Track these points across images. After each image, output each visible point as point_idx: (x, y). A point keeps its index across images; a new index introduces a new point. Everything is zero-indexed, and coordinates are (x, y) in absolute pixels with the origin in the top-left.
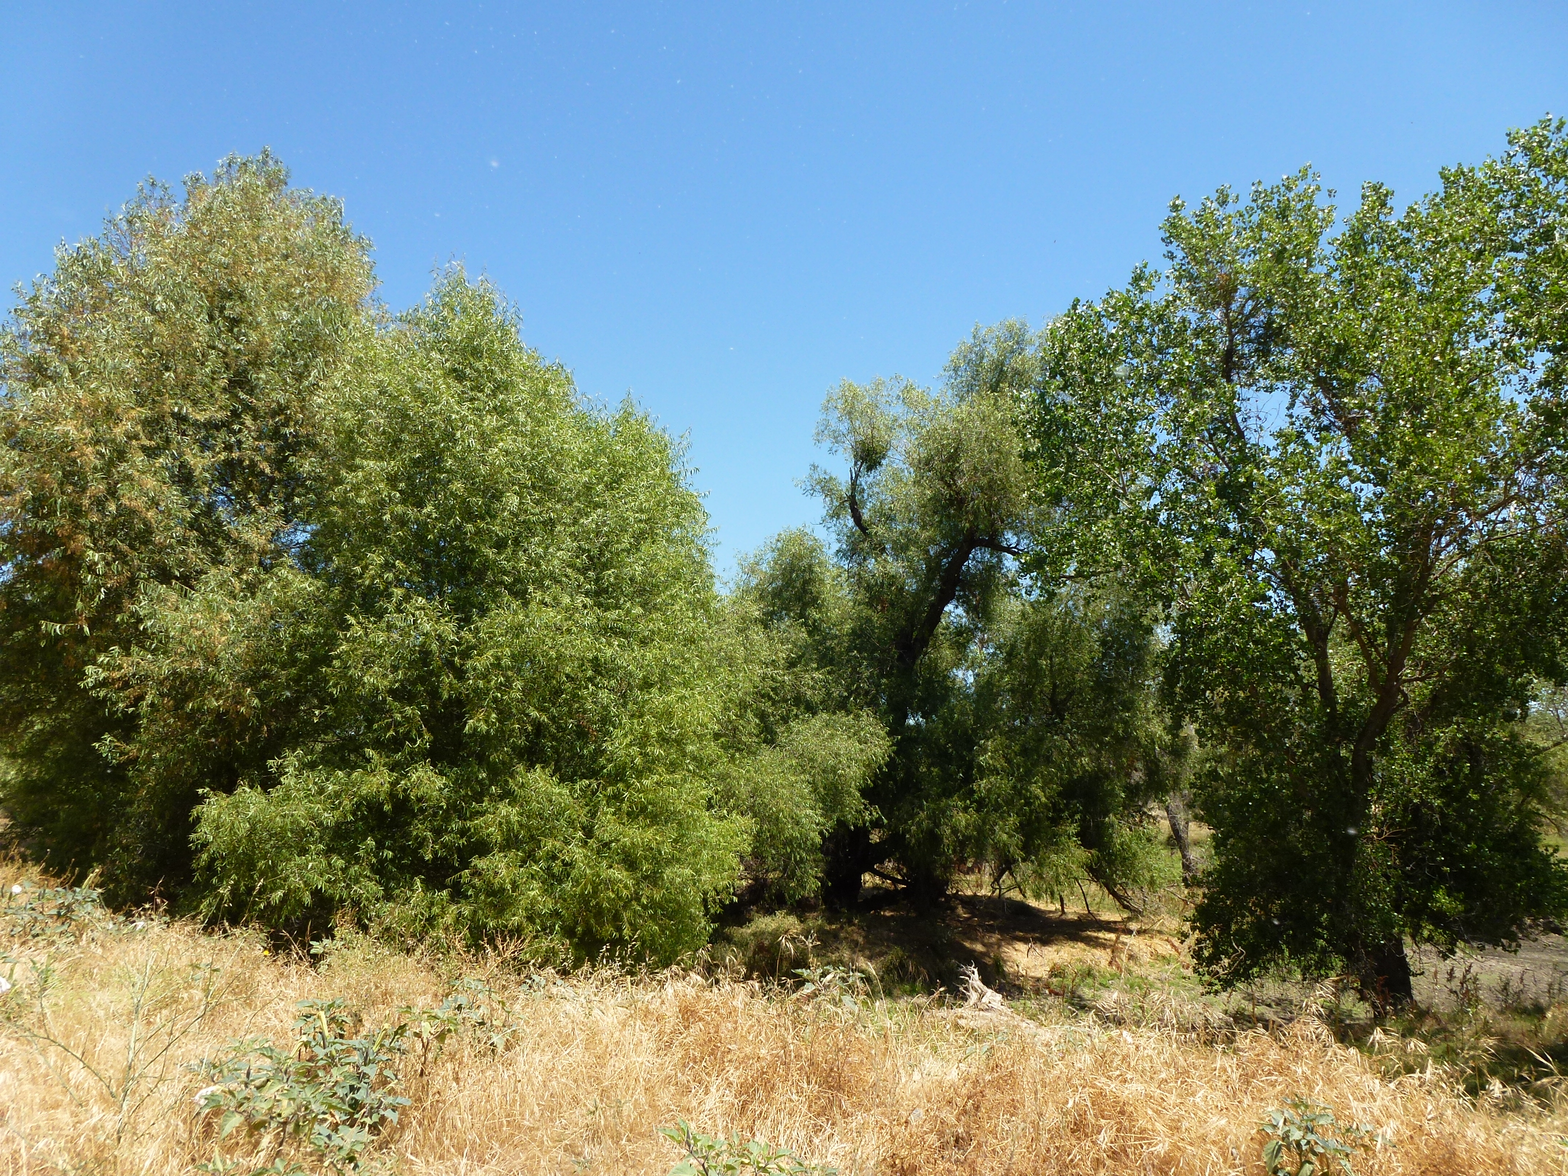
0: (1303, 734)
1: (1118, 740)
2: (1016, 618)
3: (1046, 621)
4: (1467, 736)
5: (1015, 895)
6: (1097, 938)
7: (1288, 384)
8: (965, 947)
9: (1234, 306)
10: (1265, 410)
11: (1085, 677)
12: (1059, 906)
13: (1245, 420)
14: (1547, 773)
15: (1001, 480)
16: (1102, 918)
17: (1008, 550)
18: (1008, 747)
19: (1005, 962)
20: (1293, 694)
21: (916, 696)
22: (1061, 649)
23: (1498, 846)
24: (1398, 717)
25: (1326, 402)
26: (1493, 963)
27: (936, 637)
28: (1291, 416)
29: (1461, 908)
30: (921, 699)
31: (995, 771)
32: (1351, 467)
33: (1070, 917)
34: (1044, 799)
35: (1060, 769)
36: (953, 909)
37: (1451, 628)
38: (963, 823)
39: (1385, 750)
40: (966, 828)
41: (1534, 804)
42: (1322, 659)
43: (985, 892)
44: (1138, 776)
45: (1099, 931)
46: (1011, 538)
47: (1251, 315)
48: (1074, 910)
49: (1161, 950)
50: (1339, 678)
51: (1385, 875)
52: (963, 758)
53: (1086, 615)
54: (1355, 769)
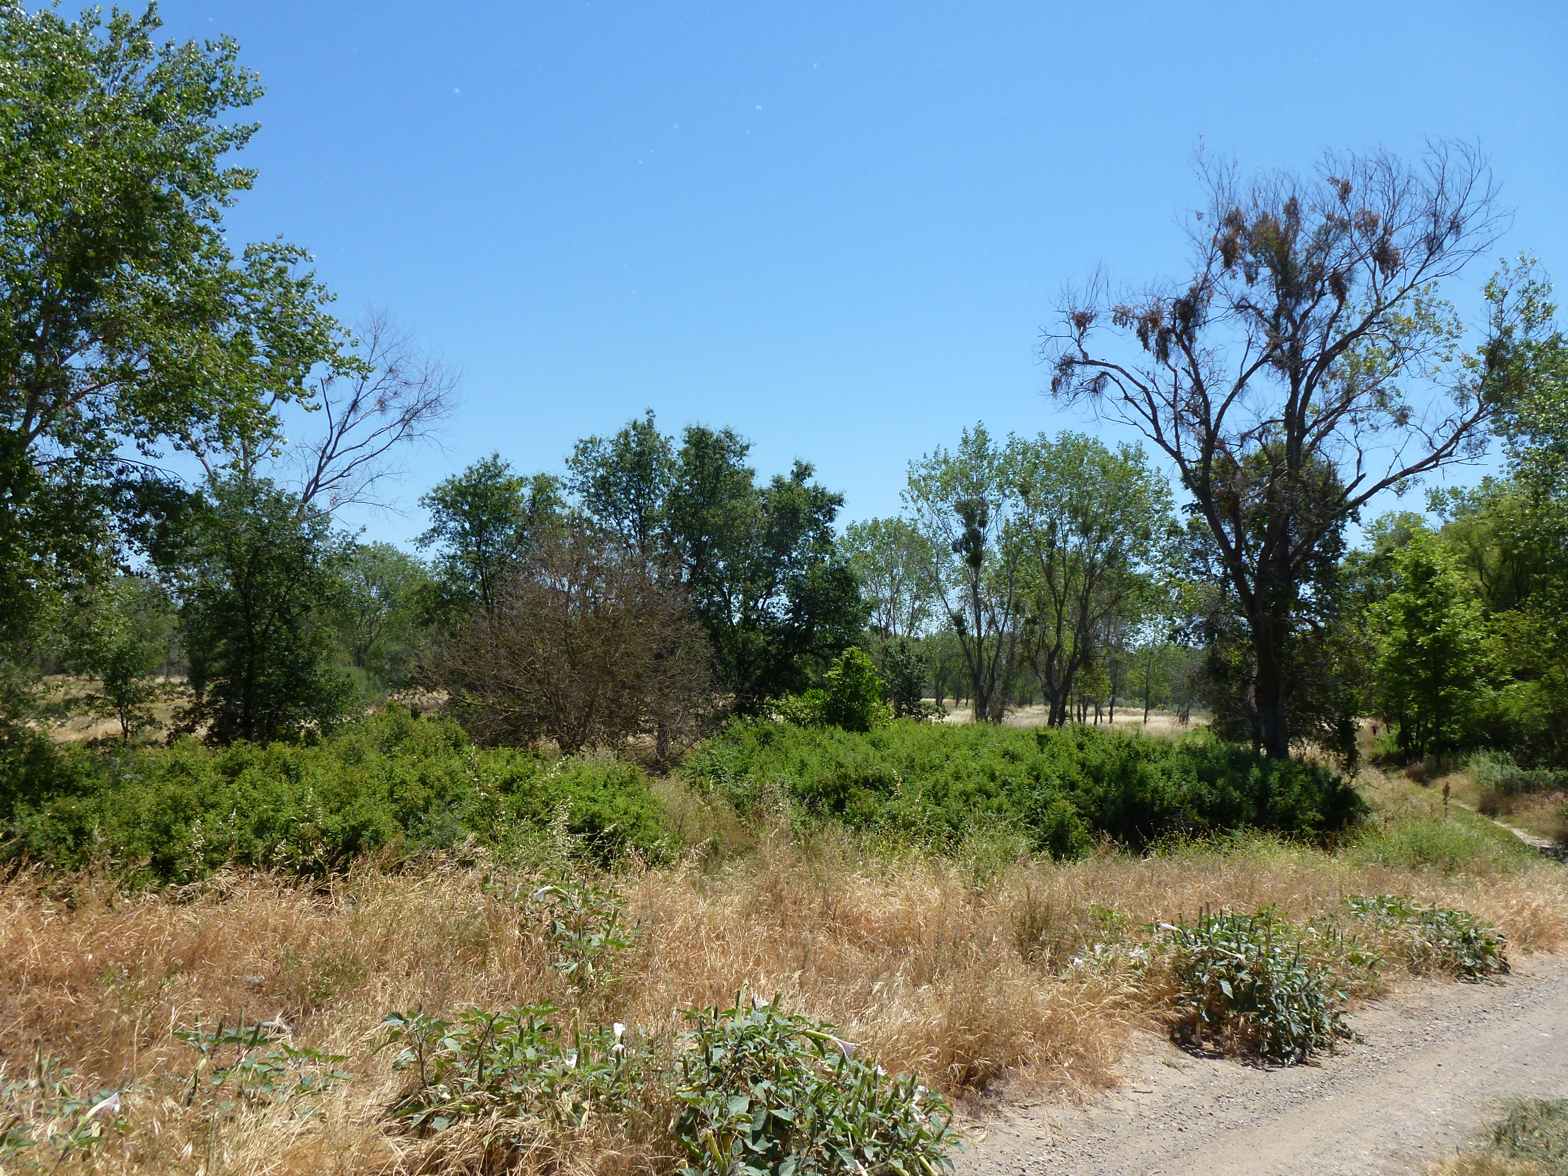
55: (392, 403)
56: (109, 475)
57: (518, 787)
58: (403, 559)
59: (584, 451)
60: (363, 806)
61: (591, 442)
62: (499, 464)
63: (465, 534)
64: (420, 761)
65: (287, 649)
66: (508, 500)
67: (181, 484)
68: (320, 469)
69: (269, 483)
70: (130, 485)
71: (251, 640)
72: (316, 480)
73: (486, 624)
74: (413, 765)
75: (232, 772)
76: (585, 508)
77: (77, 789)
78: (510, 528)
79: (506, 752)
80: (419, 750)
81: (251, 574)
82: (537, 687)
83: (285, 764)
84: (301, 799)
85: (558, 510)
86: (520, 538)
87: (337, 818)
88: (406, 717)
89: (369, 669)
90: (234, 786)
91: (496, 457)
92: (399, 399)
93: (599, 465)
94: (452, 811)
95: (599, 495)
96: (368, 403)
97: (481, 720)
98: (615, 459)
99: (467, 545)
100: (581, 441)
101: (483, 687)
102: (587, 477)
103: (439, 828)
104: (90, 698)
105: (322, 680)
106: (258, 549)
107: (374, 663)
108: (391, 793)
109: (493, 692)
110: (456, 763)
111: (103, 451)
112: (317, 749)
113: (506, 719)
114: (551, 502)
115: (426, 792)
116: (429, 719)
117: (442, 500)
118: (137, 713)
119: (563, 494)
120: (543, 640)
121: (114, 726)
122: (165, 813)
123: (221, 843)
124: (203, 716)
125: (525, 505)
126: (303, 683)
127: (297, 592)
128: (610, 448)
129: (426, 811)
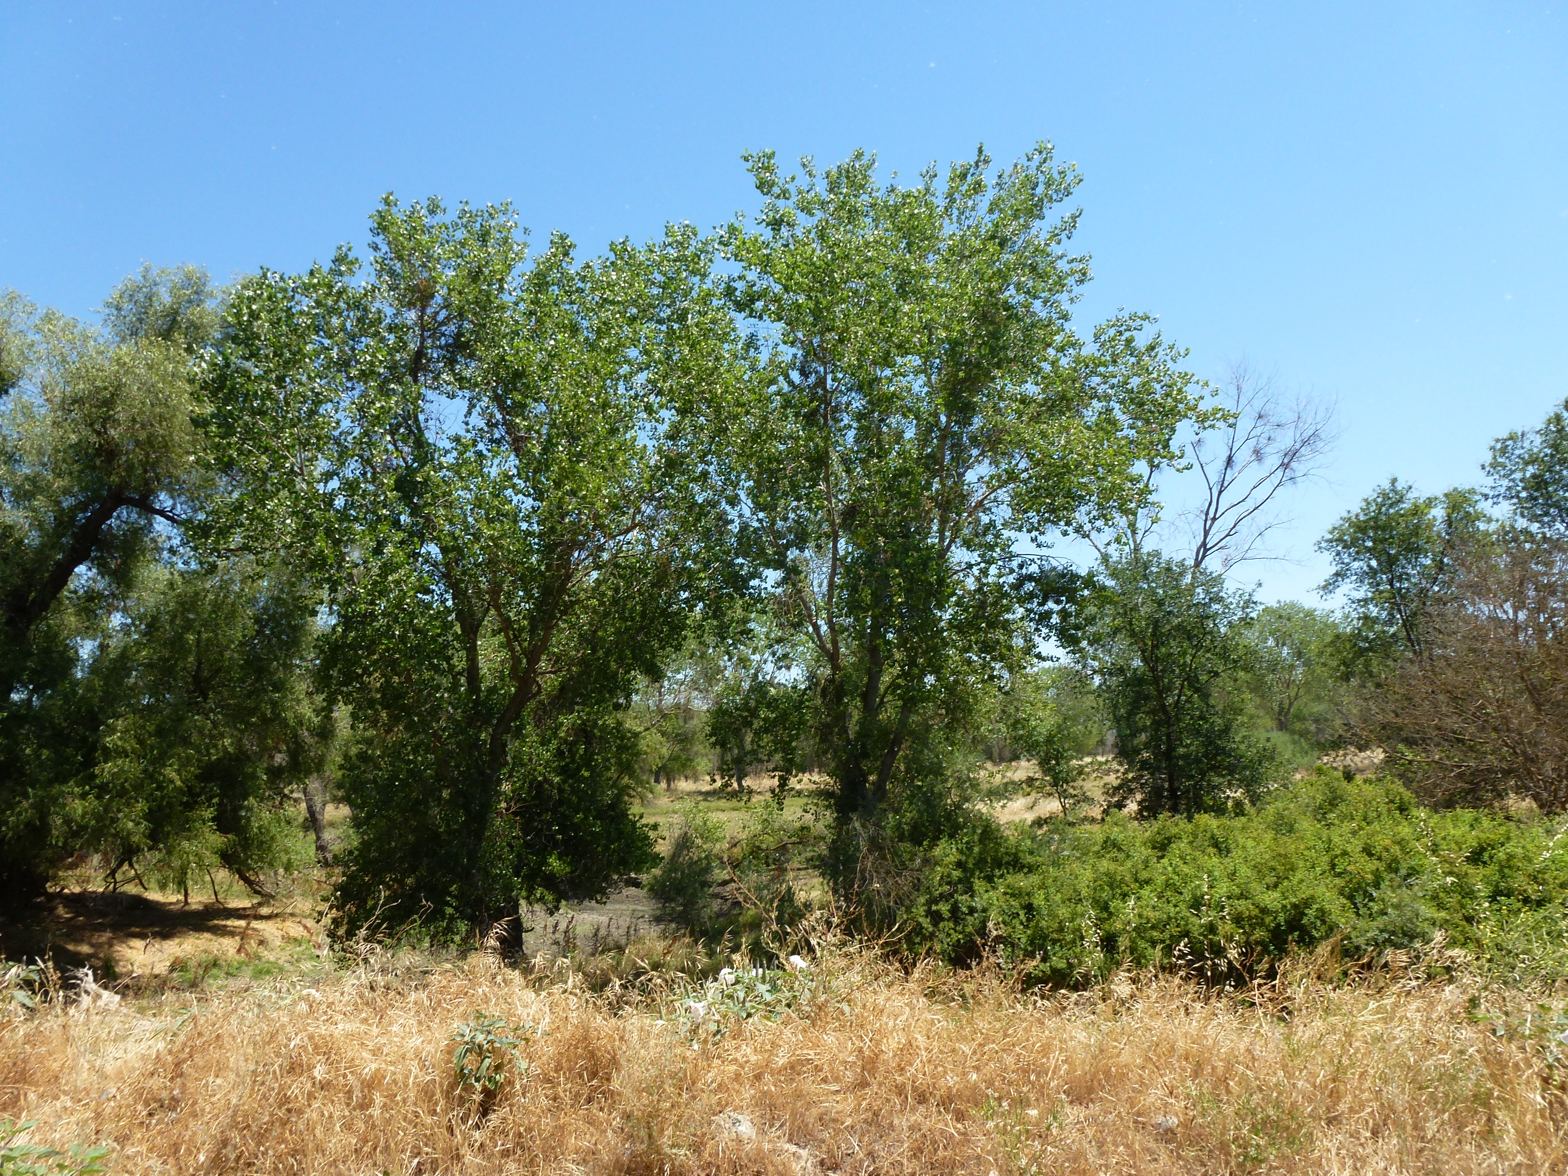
0: (450, 718)
1: (265, 720)
2: (161, 586)
3: (197, 594)
4: (584, 723)
5: (132, 889)
6: (225, 926)
7: (467, 393)
8: (68, 951)
9: (429, 311)
10: (445, 413)
11: (236, 655)
12: (181, 897)
13: (427, 420)
14: (638, 754)
15: (163, 437)
16: (230, 906)
17: (162, 513)
18: (143, 727)
19: (117, 962)
20: (445, 682)
21: (27, 668)
22: (210, 625)
23: (600, 815)
24: (532, 704)
25: (499, 416)
26: (585, 915)
27: (61, 603)
28: (467, 424)
29: (568, 869)
30: (33, 671)
31: (123, 753)
32: (516, 480)
33: (194, 907)
34: (179, 783)
35: (198, 751)
36: (52, 910)
37: (580, 628)
38: (80, 811)
39: (518, 733)
40: (83, 816)
41: (626, 780)
42: (472, 653)
43: (97, 886)
44: (279, 759)
45: (227, 918)
46: (164, 500)
47: (442, 323)
48: (198, 899)
49: (293, 933)
50: (484, 667)
51: (510, 845)
52: (84, 739)
53: (242, 590)
54: (492, 752)
55: (1268, 450)
56: (1012, 571)
57: (1491, 858)
58: (1310, 614)
59: (1504, 451)
60: (1302, 881)
61: (1511, 438)
62: (1399, 488)
63: (1373, 573)
64: (1361, 829)
65: (1201, 718)
66: (1417, 527)
67: (1074, 568)
68: (1206, 533)
69: (1157, 554)
70: (1030, 578)
71: (1165, 712)
72: (1204, 544)
73: (1416, 668)
74: (1354, 833)
75: (1162, 846)
76: (1518, 517)
77: (1023, 867)
78: (1426, 557)
79: (1468, 814)
80: (1359, 816)
81: (1155, 647)
82: (1494, 735)
83: (1213, 837)
84: (1234, 874)
85: (1482, 526)
86: (1440, 567)
87: (1276, 895)
88: (1338, 779)
89: (1293, 732)
90: (1165, 861)
91: (1394, 481)
92: (1276, 445)
93: (1527, 463)
94: (1410, 887)
95: (1536, 499)
96: (1243, 456)
97: (1429, 778)
98: (1548, 451)
99: (1378, 585)
100: (1497, 441)
101: (1424, 740)
102: (1513, 480)
103: (1396, 907)
104: (1030, 781)
105: (1243, 747)
106: (1157, 621)
107: (1298, 726)
108: (1333, 866)
109: (1438, 745)
110: (1405, 830)
111: (1003, 550)
112: (1244, 819)
113: (1460, 776)
114: (1471, 519)
115: (1372, 865)
116: (1365, 781)
117: (1340, 540)
118: (1071, 791)
119: (1485, 506)
120: (1490, 680)
121: (1052, 806)
122: (1102, 889)
123: (1159, 921)
124: (1131, 791)
125: (1440, 526)
126: (1223, 751)
127: (1203, 660)
128: (1538, 440)
129: (1377, 886)
